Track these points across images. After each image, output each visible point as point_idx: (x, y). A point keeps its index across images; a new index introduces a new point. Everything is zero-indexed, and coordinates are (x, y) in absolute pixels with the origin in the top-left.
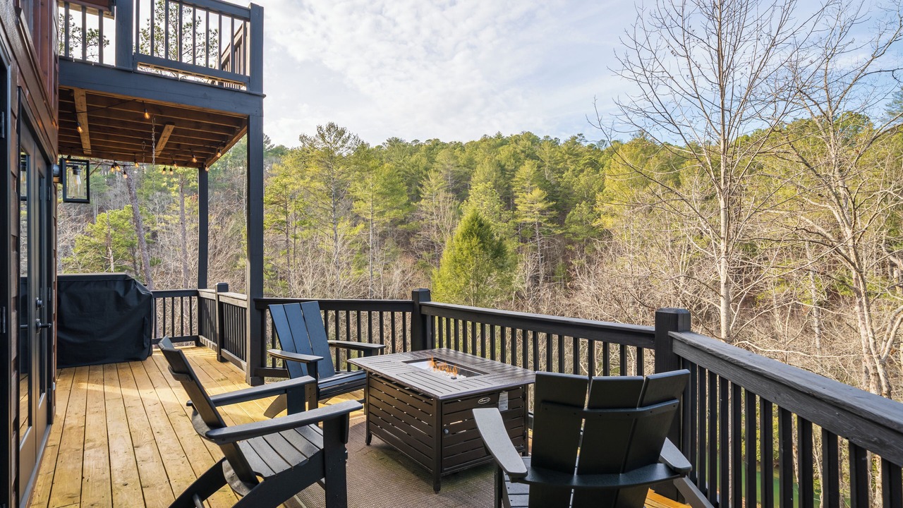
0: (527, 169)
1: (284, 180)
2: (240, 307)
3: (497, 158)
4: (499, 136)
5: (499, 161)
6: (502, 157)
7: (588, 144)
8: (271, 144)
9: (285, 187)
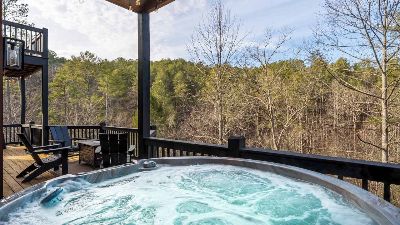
0: (179, 75)
1: (63, 76)
2: (39, 129)
3: (167, 69)
4: (169, 59)
5: (168, 71)
6: (169, 69)
7: (206, 65)
8: (57, 56)
9: (64, 79)
